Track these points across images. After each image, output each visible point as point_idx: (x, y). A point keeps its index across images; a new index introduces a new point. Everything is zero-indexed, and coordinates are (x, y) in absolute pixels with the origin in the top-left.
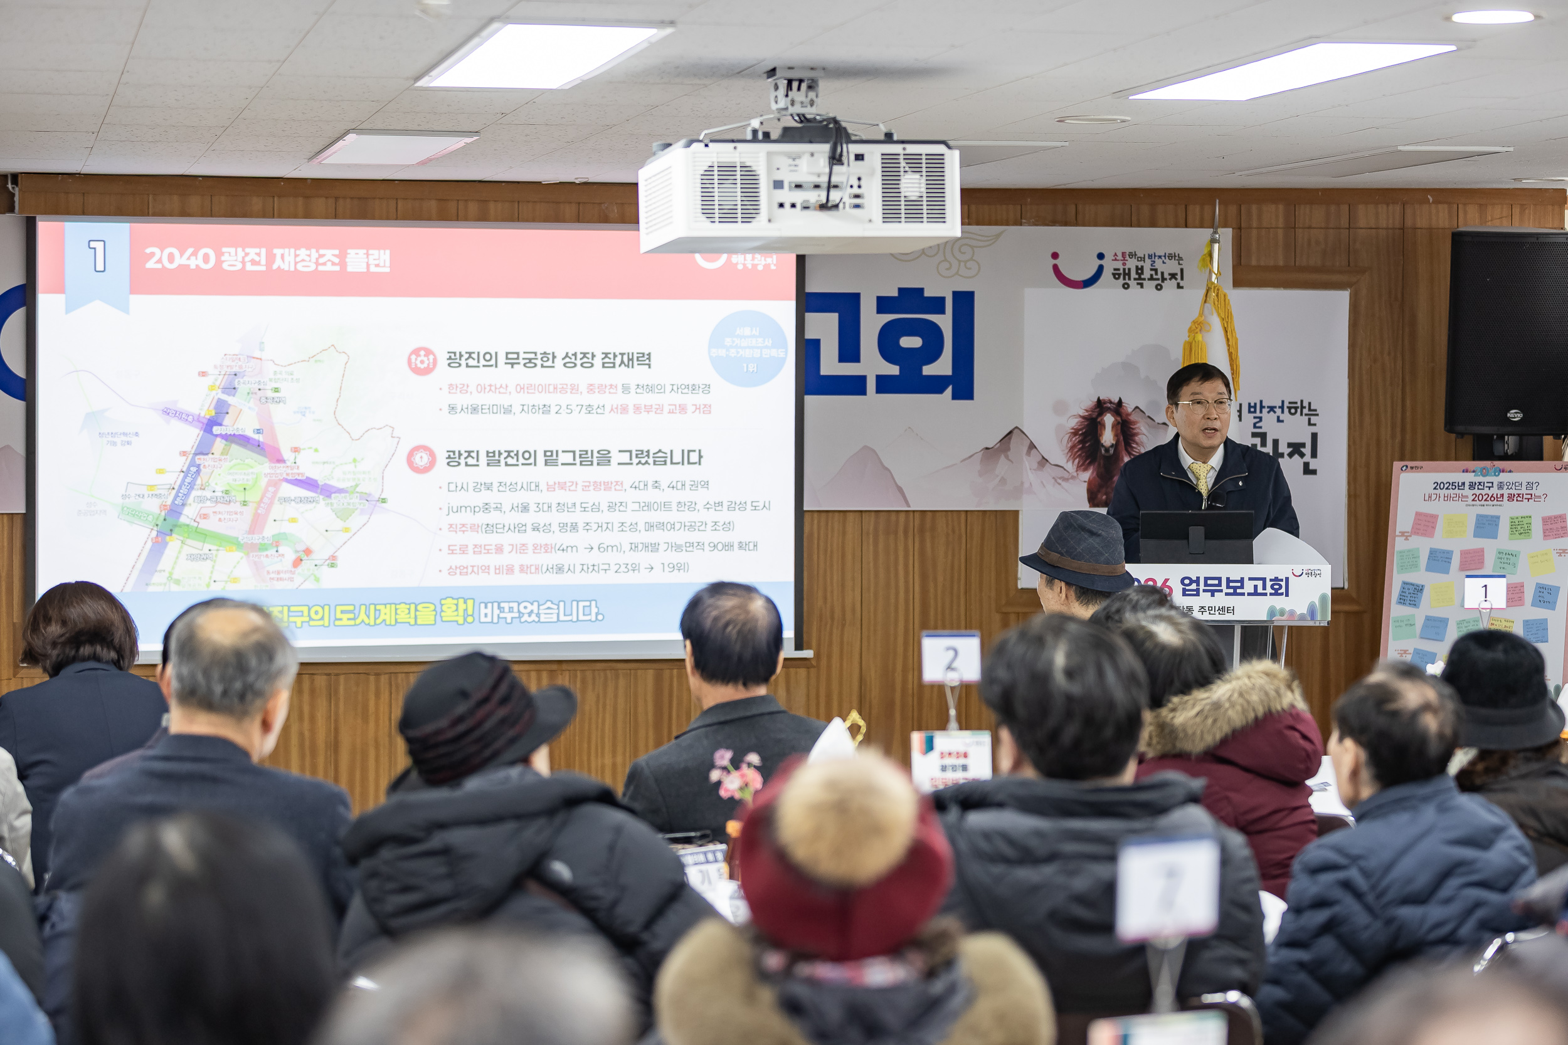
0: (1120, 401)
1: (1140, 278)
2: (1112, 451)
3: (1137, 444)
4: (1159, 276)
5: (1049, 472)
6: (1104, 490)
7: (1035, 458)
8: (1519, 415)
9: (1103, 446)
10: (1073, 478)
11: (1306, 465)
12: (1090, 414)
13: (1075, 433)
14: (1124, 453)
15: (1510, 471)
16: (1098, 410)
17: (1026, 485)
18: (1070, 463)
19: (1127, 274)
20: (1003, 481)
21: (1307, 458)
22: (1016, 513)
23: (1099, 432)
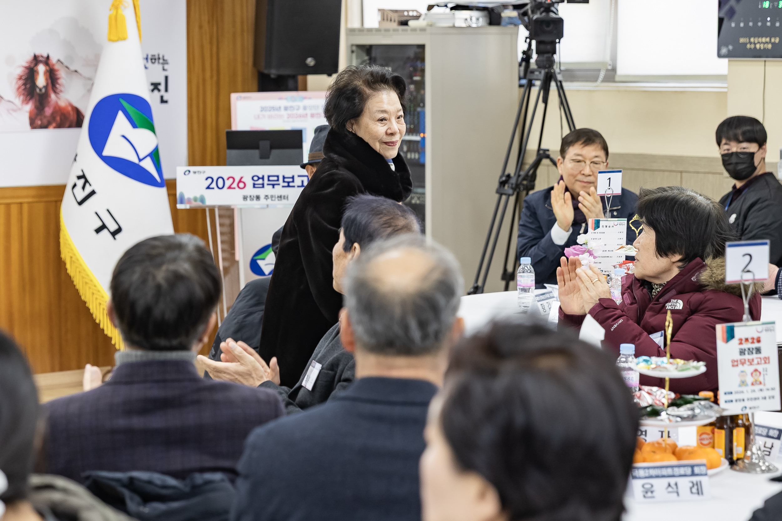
0: (48, 57)
2: (43, 90)
3: (60, 86)
5: (4, 105)
6: (39, 117)
8: (313, 62)
9: (37, 87)
10: (20, 109)
11: (162, 97)
12: (29, 65)
13: (20, 78)
14: (51, 92)
16: (35, 62)
18: (17, 99)
21: (162, 93)
23: (35, 77)
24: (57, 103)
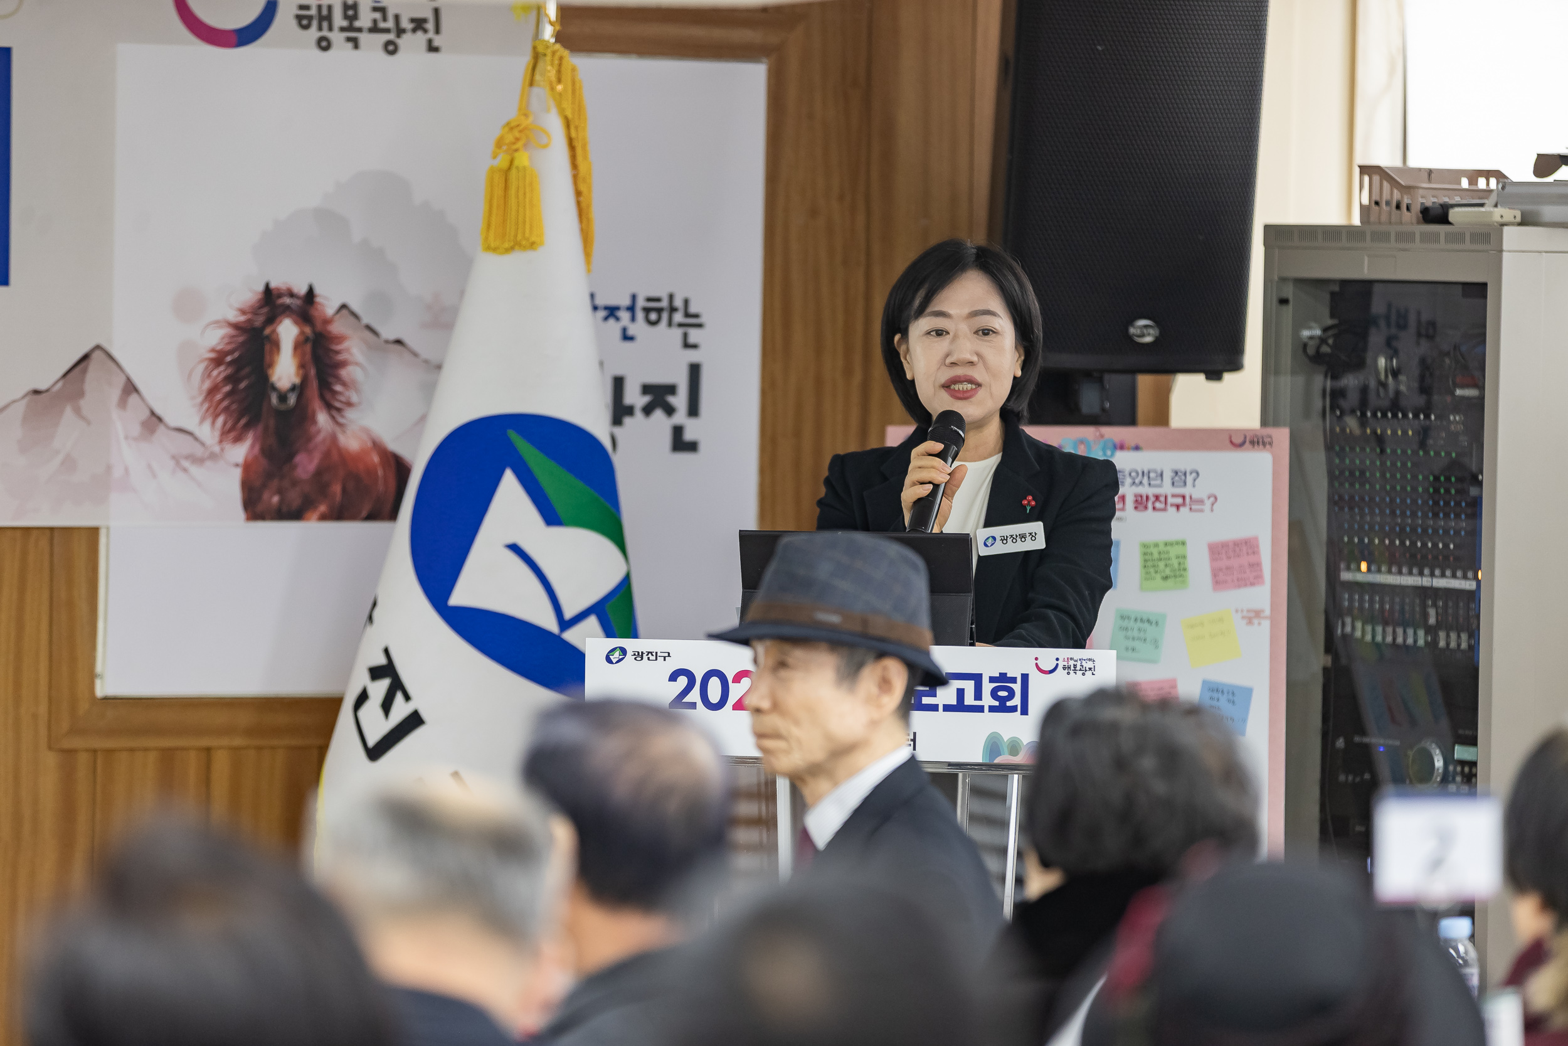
0: (310, 294)
1: (350, 28)
2: (292, 400)
3: (344, 384)
4: (390, 24)
5: (164, 442)
6: (275, 483)
7: (136, 413)
8: (1151, 331)
9: (274, 388)
10: (213, 457)
11: (678, 431)
12: (249, 321)
13: (218, 359)
14: (317, 404)
15: (1137, 448)
16: (265, 310)
17: (117, 473)
18: (207, 425)
19: (325, 18)
20: (69, 463)
21: (681, 417)
22: (93, 533)
23: (267, 358)
24: (334, 439)
